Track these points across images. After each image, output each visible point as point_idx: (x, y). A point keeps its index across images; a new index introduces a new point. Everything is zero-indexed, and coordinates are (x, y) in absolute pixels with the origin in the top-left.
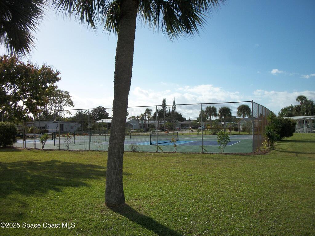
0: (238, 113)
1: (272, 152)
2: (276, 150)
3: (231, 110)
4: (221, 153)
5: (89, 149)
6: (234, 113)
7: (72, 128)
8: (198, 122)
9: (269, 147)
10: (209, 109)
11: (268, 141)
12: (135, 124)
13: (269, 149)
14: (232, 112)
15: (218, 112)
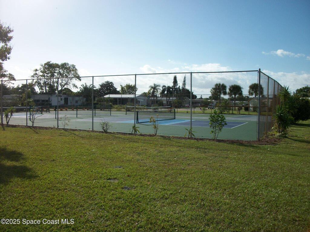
0: (249, 92)
1: (284, 141)
2: (289, 138)
3: (242, 88)
4: (213, 140)
5: (58, 126)
6: (245, 92)
7: (77, 102)
8: (210, 100)
9: (280, 134)
10: (219, 86)
11: (279, 126)
12: (142, 100)
13: (280, 136)
14: (242, 90)
15: (228, 90)
